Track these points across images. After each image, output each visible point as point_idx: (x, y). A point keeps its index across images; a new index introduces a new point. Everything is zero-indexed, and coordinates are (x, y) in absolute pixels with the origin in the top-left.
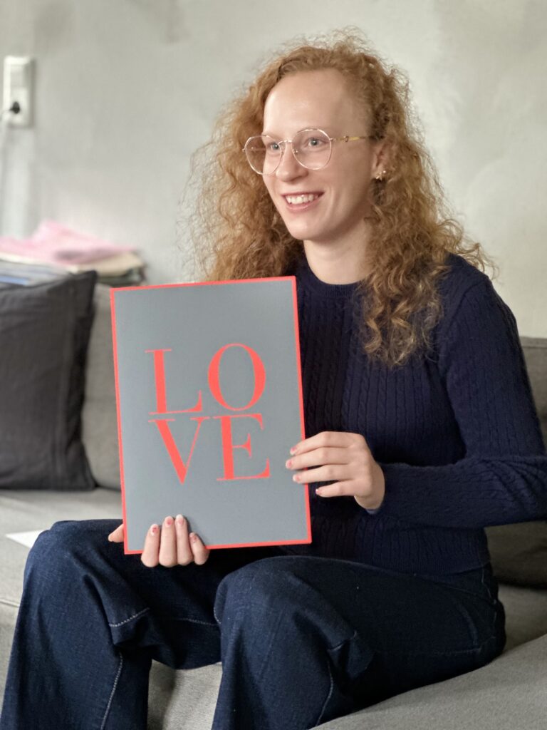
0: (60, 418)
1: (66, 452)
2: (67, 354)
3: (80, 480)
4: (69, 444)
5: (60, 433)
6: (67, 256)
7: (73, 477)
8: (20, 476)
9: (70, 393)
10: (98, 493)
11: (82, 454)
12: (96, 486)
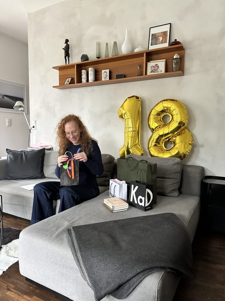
0: (40, 168)
1: (41, 173)
2: (41, 160)
3: (43, 177)
4: (41, 172)
5: (40, 171)
6: (41, 147)
7: (42, 177)
8: (34, 177)
9: (41, 165)
10: (46, 178)
11: (43, 173)
12: (46, 177)
